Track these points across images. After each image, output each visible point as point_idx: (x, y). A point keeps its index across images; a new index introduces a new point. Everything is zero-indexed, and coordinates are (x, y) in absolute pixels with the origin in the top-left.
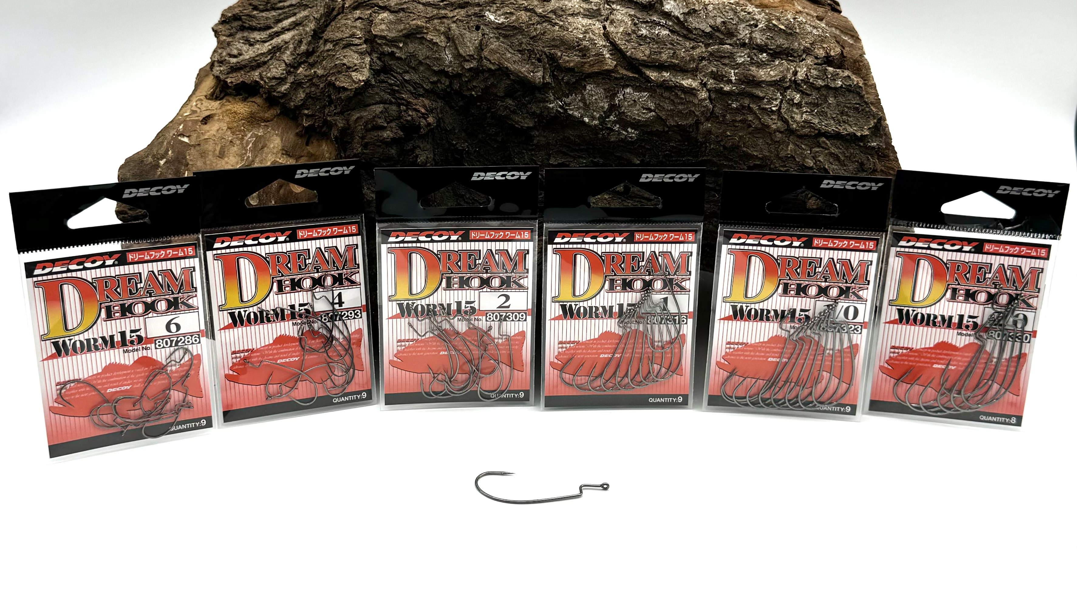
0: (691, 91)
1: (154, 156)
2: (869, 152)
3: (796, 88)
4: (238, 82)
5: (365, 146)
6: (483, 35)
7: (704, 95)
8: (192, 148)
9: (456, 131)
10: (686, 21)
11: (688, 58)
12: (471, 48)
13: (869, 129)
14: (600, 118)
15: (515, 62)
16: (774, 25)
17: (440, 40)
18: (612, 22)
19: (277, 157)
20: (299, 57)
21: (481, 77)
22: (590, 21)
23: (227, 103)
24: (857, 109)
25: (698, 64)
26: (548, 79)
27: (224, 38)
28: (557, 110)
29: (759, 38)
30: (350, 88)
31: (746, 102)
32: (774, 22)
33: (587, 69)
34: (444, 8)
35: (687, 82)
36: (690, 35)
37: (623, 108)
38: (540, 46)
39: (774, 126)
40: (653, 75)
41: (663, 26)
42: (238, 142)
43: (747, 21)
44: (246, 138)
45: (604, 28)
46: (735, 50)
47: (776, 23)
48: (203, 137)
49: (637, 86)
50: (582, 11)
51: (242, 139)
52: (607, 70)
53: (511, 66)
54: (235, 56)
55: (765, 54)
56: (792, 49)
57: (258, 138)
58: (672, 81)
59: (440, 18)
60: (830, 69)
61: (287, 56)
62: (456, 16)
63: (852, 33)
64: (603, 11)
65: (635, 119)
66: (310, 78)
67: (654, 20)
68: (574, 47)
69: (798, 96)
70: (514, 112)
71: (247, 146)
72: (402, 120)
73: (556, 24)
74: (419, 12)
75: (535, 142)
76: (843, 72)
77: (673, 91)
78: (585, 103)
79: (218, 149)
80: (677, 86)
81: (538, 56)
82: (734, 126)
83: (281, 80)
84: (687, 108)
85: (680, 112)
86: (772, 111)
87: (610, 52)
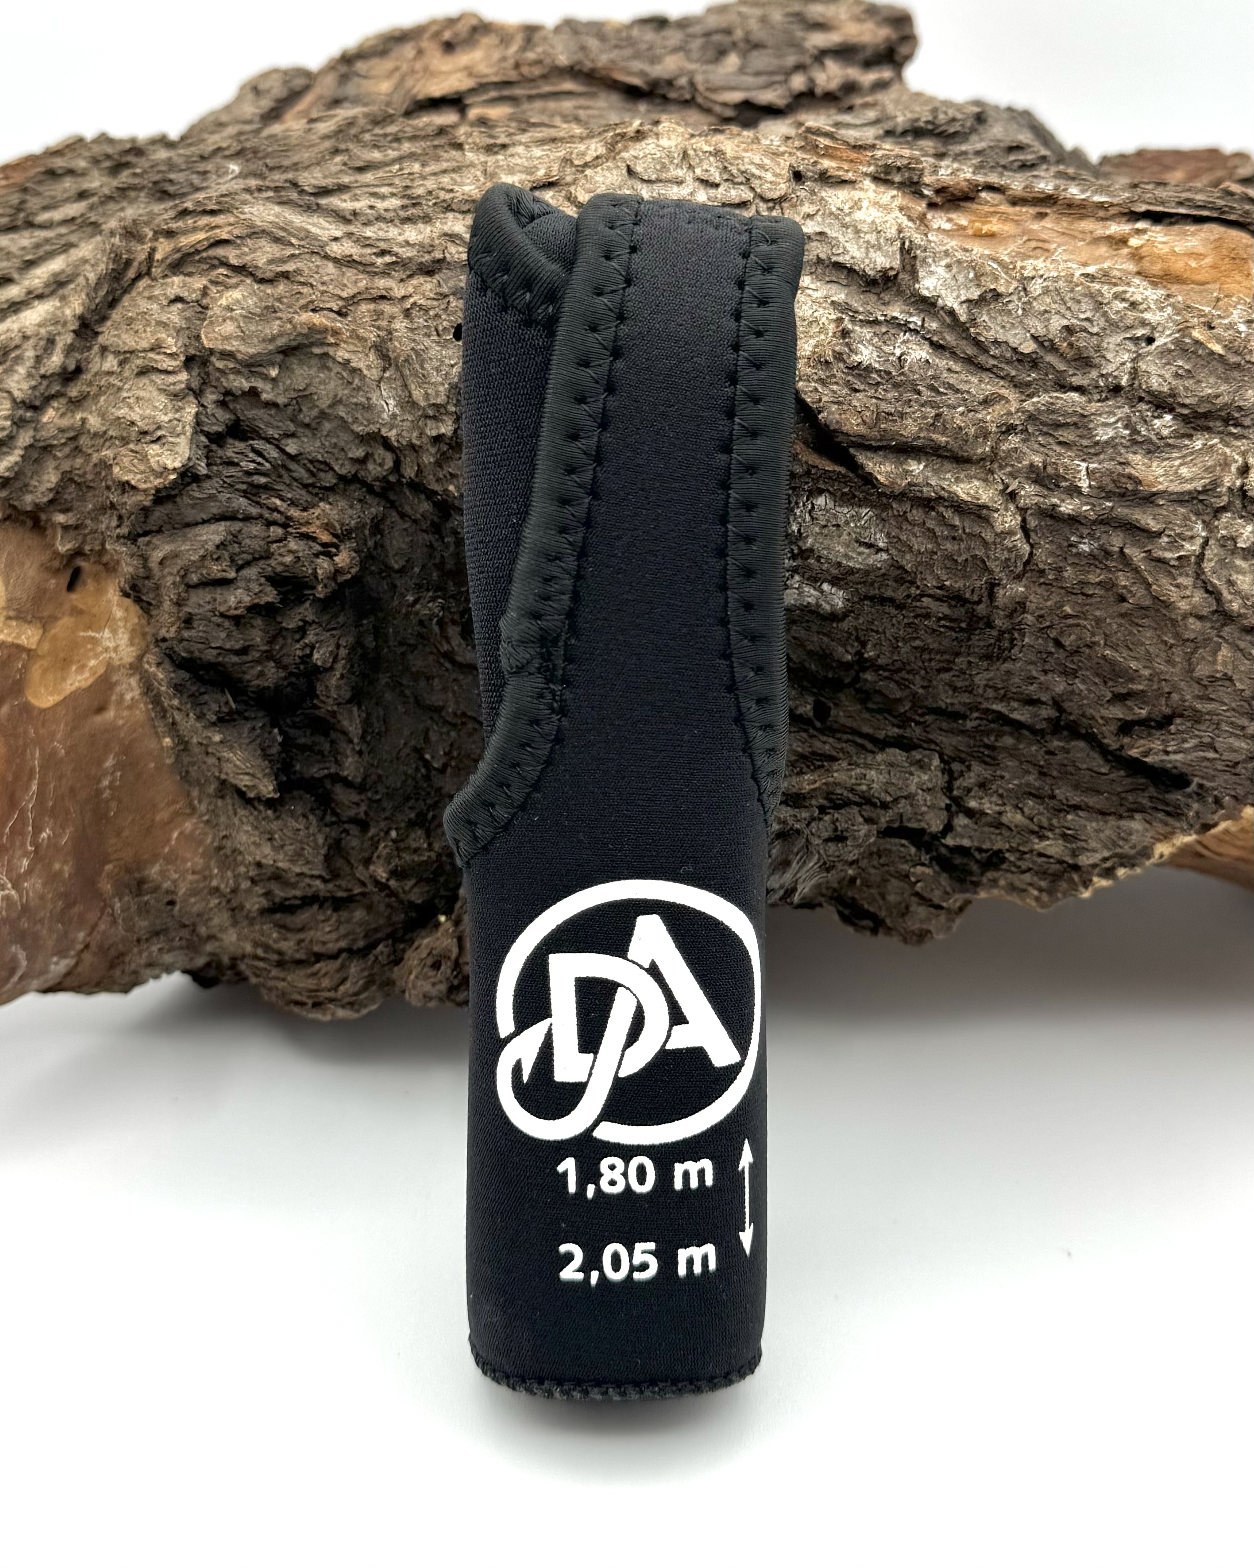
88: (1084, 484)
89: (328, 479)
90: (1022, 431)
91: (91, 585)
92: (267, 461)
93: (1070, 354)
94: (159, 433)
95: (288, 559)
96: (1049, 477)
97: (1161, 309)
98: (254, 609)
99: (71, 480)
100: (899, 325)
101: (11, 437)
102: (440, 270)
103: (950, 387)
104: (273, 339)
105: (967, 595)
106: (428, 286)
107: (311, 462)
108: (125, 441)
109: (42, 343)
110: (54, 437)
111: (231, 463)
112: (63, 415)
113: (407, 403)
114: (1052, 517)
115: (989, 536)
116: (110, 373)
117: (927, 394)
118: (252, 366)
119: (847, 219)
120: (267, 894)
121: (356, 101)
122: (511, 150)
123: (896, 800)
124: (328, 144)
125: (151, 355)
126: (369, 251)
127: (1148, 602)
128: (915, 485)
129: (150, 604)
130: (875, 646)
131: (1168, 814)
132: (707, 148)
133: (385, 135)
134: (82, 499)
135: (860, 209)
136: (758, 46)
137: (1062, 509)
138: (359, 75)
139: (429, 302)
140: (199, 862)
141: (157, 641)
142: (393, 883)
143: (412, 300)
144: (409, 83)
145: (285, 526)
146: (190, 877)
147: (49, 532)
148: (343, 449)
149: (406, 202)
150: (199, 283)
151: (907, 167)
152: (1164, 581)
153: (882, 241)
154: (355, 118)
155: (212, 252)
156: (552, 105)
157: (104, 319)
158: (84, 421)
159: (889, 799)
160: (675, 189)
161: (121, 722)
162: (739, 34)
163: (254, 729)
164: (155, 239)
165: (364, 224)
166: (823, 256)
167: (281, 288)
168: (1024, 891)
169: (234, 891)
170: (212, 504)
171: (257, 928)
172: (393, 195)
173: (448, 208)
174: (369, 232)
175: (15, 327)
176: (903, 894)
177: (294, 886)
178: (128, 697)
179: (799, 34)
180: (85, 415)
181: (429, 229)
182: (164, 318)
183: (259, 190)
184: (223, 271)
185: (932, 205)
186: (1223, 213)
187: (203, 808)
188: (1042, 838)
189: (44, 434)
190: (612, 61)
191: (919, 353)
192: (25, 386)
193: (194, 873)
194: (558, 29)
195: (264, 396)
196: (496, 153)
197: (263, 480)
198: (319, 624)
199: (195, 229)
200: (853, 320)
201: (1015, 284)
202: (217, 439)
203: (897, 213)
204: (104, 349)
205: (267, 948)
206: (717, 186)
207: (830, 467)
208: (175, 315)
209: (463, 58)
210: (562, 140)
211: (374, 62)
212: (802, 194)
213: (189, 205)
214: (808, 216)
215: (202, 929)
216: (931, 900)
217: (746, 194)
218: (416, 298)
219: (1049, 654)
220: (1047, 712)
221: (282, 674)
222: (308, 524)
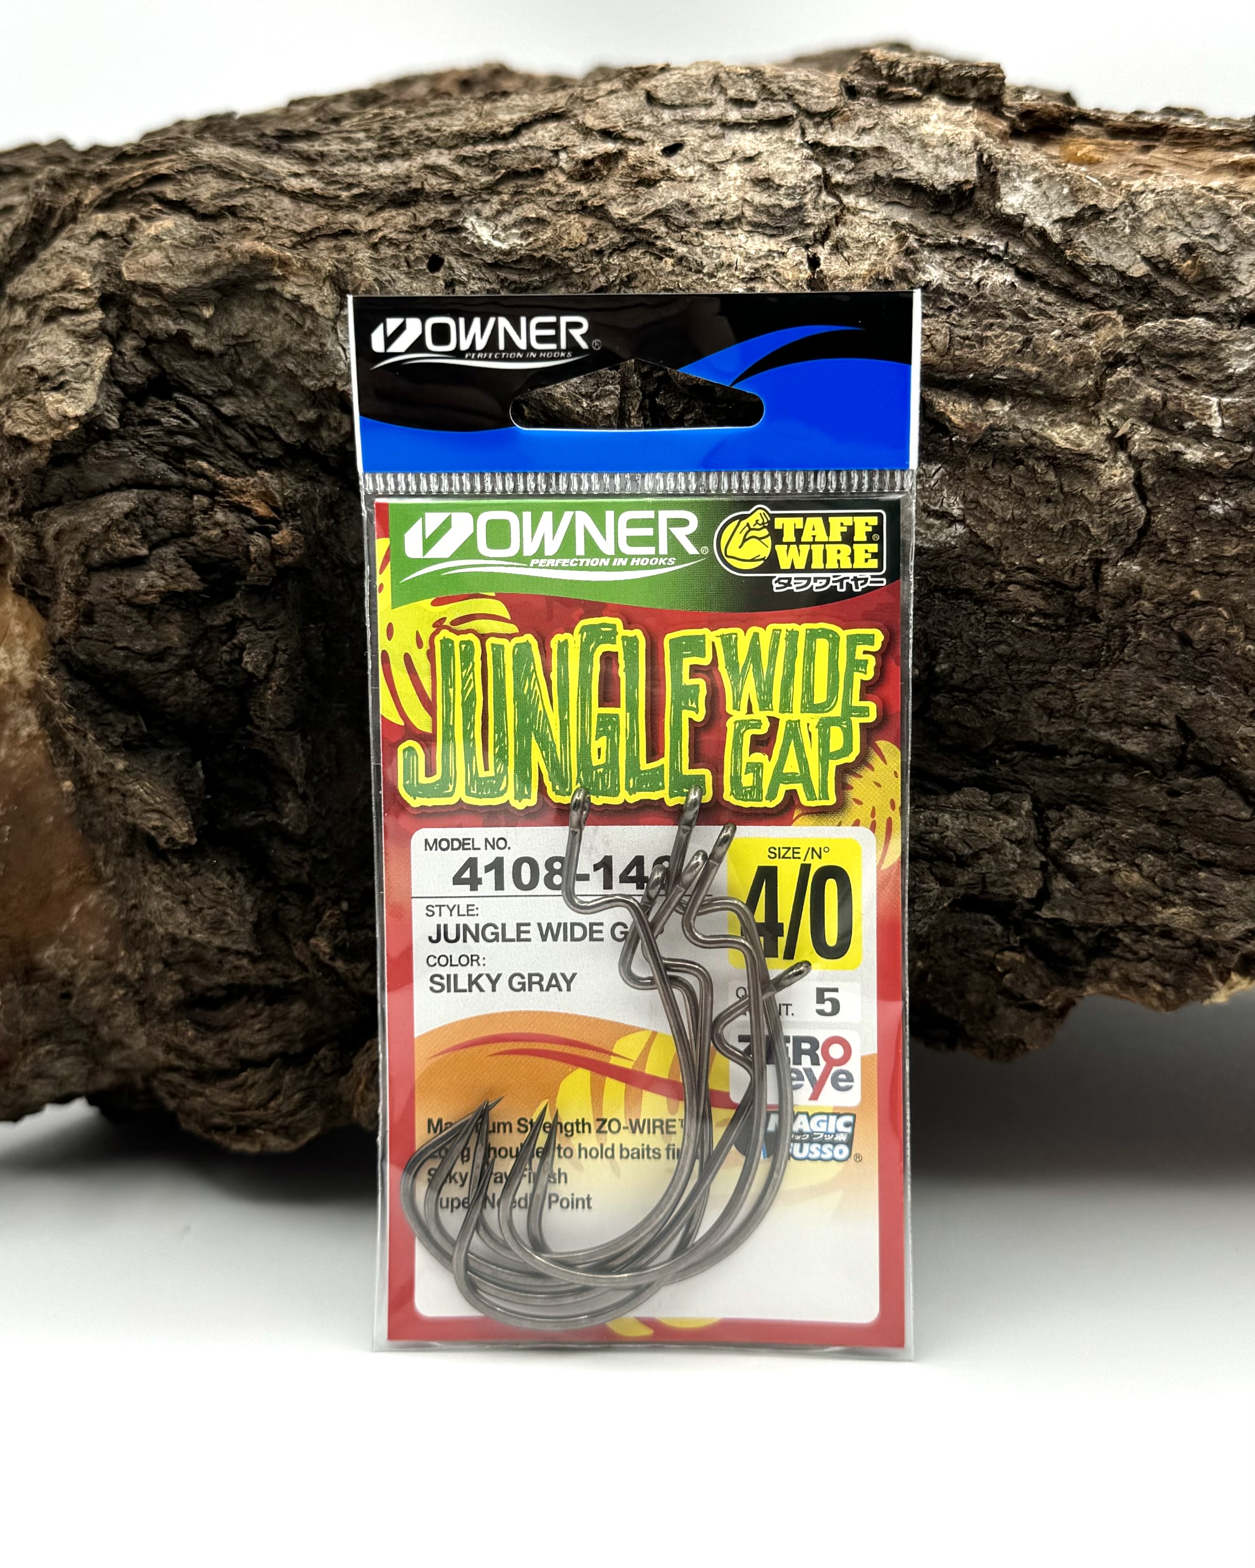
5: (87, 614)
6: (450, 284)
7: (1117, 473)
10: (1068, 242)
11: (1071, 358)
17: (320, 297)
18: (838, 247)
22: (773, 244)
25: (1103, 376)
30: (37, 439)
34: (352, 206)
35: (1065, 434)
36: (1081, 288)
40: (957, 408)
41: (997, 259)
45: (814, 262)
46: (1223, 334)
50: (748, 212)
58: (1016, 429)
59: (336, 236)
62: (380, 229)
64: (813, 214)
67: (971, 242)
72: (194, 539)
73: (667, 251)
74: (276, 218)
77: (1021, 463)
80: (1032, 446)
84: (1065, 514)
85: (1042, 526)
88: (1216, 423)
89: (272, 450)
90: (1134, 363)
92: (194, 417)
93: (1192, 276)
94: (62, 379)
95: (215, 532)
96: (1172, 415)
98: (170, 597)
100: (977, 250)
102: (416, 202)
103: (1040, 313)
104: (207, 271)
105: (1067, 578)
106: (401, 219)
107: (252, 427)
108: (22, 392)
111: (149, 422)
114: (1175, 470)
115: (1093, 495)
117: (1013, 319)
118: (181, 303)
119: (912, 133)
120: (184, 983)
123: (976, 855)
125: (62, 295)
126: (333, 186)
128: (1000, 429)
129: (47, 600)
130: (948, 656)
132: (742, 71)
135: (927, 122)
137: (1187, 457)
139: (401, 236)
140: (104, 943)
141: (53, 646)
142: (339, 964)
143: (380, 234)
145: (210, 494)
146: (93, 964)
148: (291, 413)
149: (383, 142)
150: (126, 218)
153: (954, 155)
155: (144, 189)
157: (17, 274)
159: (967, 851)
160: (703, 112)
161: (13, 763)
163: (169, 758)
164: (84, 186)
165: (333, 164)
166: (882, 173)
167: (226, 225)
168: (1144, 985)
169: (144, 978)
170: (123, 466)
171: (171, 1025)
172: (368, 138)
173: (433, 145)
174: (337, 170)
176: (987, 991)
177: (216, 968)
178: (24, 733)
181: (407, 164)
182: (82, 255)
184: (155, 205)
185: (1015, 130)
187: (108, 871)
188: (1166, 904)
191: (1002, 279)
193: (96, 958)
195: (196, 341)
196: (495, 101)
197: (188, 441)
198: (253, 622)
200: (920, 242)
201: (1120, 200)
202: (133, 393)
203: (973, 128)
204: (12, 301)
205: (181, 1052)
206: (752, 104)
208: (94, 252)
212: (857, 108)
213: (128, 149)
214: (864, 131)
215: (104, 1030)
216: (1023, 998)
217: (789, 110)
218: (386, 231)
219: (1173, 654)
220: (1170, 739)
221: (205, 686)
222: (241, 492)
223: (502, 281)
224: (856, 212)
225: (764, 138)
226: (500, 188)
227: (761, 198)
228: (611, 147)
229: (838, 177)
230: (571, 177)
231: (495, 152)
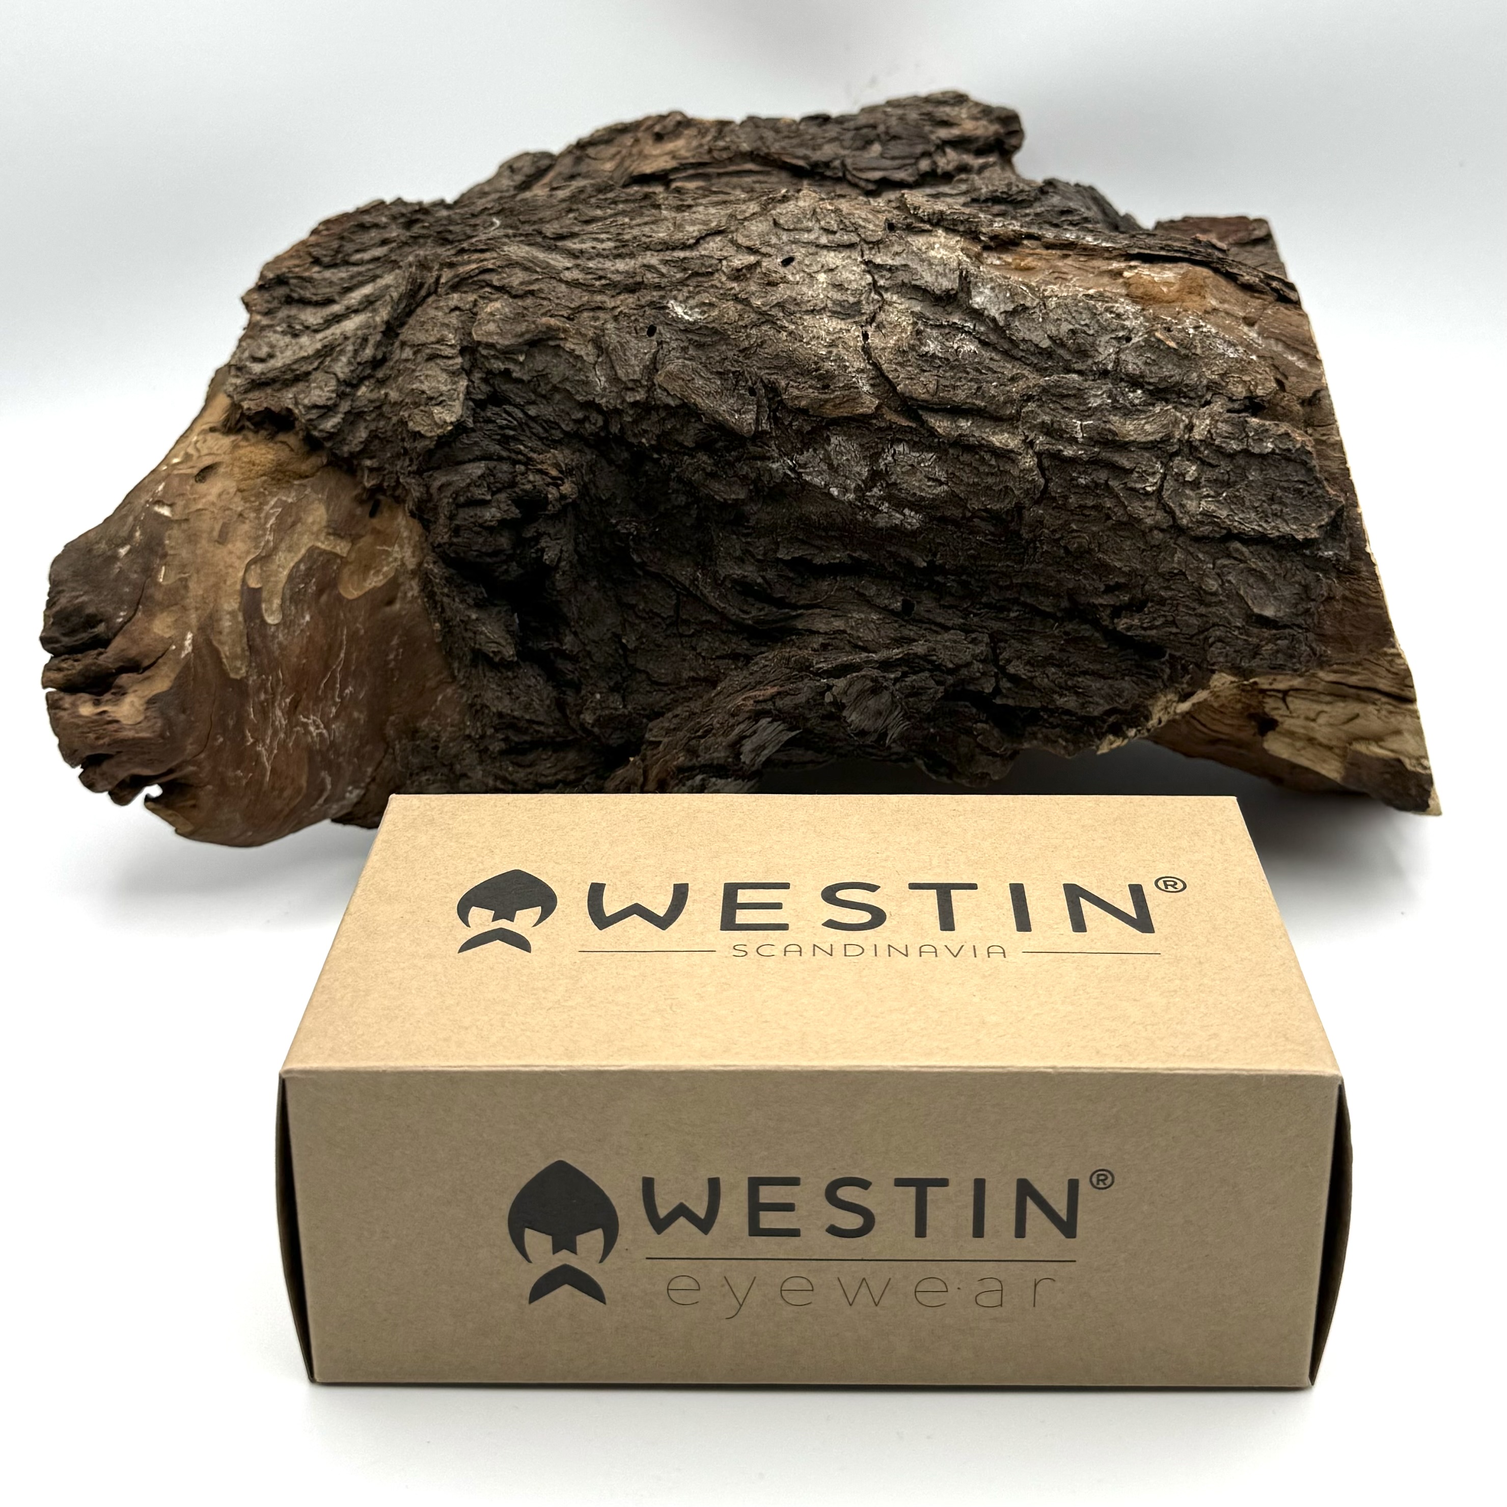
0: (1004, 454)
1: (110, 542)
2: (1321, 565)
3: (1191, 453)
4: (260, 409)
5: (456, 531)
6: (660, 343)
7: (1029, 461)
8: (176, 526)
9: (619, 501)
10: (1008, 325)
11: (1002, 399)
12: (637, 369)
13: (1321, 527)
14: (858, 489)
15: (709, 394)
16: (1159, 340)
17: (587, 352)
18: (880, 327)
19: (318, 539)
20: (360, 368)
21: (654, 417)
22: (842, 325)
23: (243, 443)
24: (1299, 491)
25: (1022, 407)
26: (765, 426)
27: (258, 317)
28: (785, 474)
29: (1133, 363)
30: (429, 434)
31: (1102, 476)
32: (1158, 334)
33: (830, 412)
34: (601, 292)
35: (1001, 439)
36: (1015, 352)
37: (894, 477)
38: (754, 367)
39: (1149, 521)
40: (941, 425)
41: (969, 333)
42: (253, 515)
43: (1113, 331)
44: (267, 508)
45: (866, 336)
46: (1086, 385)
47: (1161, 337)
48: (194, 507)
49: (915, 443)
50: (830, 304)
51: (258, 510)
52: (862, 415)
53: (704, 403)
54: (262, 360)
55: (1139, 392)
56: (1187, 385)
57: (287, 508)
58: (974, 436)
59: (593, 310)
60: (1254, 421)
61: (341, 367)
62: (619, 307)
63: (1305, 349)
64: (866, 306)
65: (915, 494)
66: (378, 404)
67: (955, 324)
68: (809, 372)
69: (1194, 468)
70: (712, 475)
71: (266, 523)
72: (517, 490)
73: (783, 328)
74: (558, 298)
75: (752, 523)
76: (1277, 425)
77: (977, 453)
78: (831, 466)
79: (218, 527)
80: (983, 445)
81: (750, 383)
82: (1084, 515)
83: (327, 410)
84: (1001, 482)
85: (989, 488)
86: (1147, 494)
87: (871, 382)
88: (1080, 436)
89: (557, 435)
90: (1038, 400)
91: (386, 515)
92: (515, 420)
93: (1073, 348)
94: (441, 399)
95: (528, 487)
96: (1056, 430)
97: (1136, 318)
98: (503, 523)
99: (376, 437)
100: (958, 328)
101: (336, 405)
102: (640, 290)
103: (990, 369)
104: (522, 334)
105: (1004, 516)
106: (631, 300)
107: (546, 422)
108: (417, 405)
109: (359, 341)
110: (365, 406)
111: (489, 421)
112: (372, 391)
113: (614, 379)
114: (1059, 459)
115: (1016, 472)
116: (407, 360)
117: (973, 374)
118: (507, 353)
119: (924, 256)
120: (506, 739)
121: (586, 176)
122: (694, 209)
123: (958, 668)
124: (564, 205)
125: (437, 346)
126: (590, 276)
127: (1125, 519)
128: (965, 435)
129: (429, 521)
130: (942, 555)
131: (1149, 677)
132: (830, 207)
133: (606, 199)
134: (383, 450)
135: (933, 249)
136: (895, 138)
137: (1065, 453)
138: (589, 157)
139: (631, 311)
140: (457, 717)
141: (434, 548)
142: (596, 730)
143: (619, 310)
144: (627, 163)
145: (526, 464)
146: (449, 729)
147: (359, 473)
148: (568, 414)
149: (618, 244)
150: (471, 297)
151: (967, 220)
152: (1136, 504)
153: (947, 270)
154: (585, 187)
155: (481, 277)
156: (735, 180)
157: (402, 324)
158: (386, 395)
159: (953, 667)
160: (806, 236)
161: (404, 613)
162: (881, 128)
163: (499, 612)
164: (440, 269)
165: (588, 259)
166: (906, 281)
167: (529, 301)
168: (1056, 742)
169: (482, 737)
170: (476, 448)
171: (498, 764)
172: (609, 239)
173: (648, 248)
174: (591, 264)
175: (338, 331)
176: (969, 746)
177: (525, 731)
178: (410, 594)
179: (927, 128)
180: (388, 390)
181: (633, 262)
182: (446, 321)
183: (515, 236)
184: (488, 289)
185: (986, 248)
186: (1192, 254)
187: (461, 676)
188: (1061, 695)
189: (358, 403)
190: (784, 148)
191: (970, 347)
192: (346, 370)
193: (452, 726)
194: (743, 124)
195: (514, 375)
196: (684, 211)
197: (512, 433)
198: (549, 535)
199: (469, 262)
200: (926, 324)
201: (1037, 301)
202: (480, 405)
203: (959, 252)
204: (403, 344)
206: (834, 233)
207: (905, 423)
208: (454, 319)
209: (670, 146)
210: (731, 202)
211: (602, 147)
212: (894, 238)
213: (465, 245)
214: (897, 254)
215: (458, 767)
216: (988, 749)
217: (855, 239)
218: (622, 308)
219: (1062, 558)
220: (1065, 604)
221: (521, 571)
222: (542, 463)
223: (690, 340)
224: (891, 304)
225: (841, 256)
226: (689, 282)
227: (837, 296)
228: (752, 259)
229: (881, 282)
230: (729, 278)
231: (685, 258)
